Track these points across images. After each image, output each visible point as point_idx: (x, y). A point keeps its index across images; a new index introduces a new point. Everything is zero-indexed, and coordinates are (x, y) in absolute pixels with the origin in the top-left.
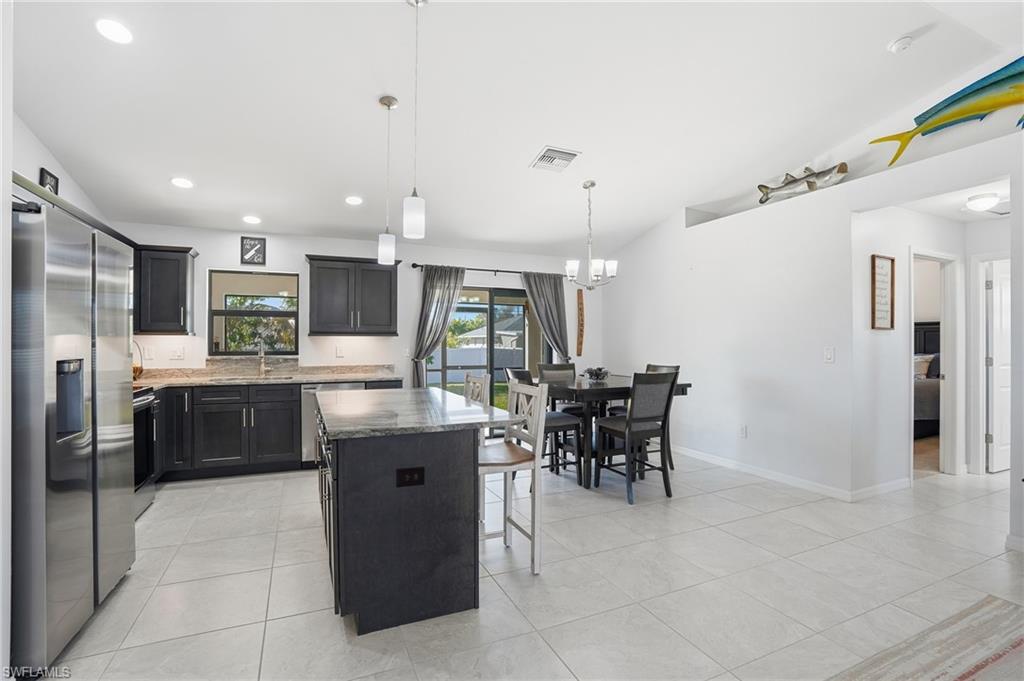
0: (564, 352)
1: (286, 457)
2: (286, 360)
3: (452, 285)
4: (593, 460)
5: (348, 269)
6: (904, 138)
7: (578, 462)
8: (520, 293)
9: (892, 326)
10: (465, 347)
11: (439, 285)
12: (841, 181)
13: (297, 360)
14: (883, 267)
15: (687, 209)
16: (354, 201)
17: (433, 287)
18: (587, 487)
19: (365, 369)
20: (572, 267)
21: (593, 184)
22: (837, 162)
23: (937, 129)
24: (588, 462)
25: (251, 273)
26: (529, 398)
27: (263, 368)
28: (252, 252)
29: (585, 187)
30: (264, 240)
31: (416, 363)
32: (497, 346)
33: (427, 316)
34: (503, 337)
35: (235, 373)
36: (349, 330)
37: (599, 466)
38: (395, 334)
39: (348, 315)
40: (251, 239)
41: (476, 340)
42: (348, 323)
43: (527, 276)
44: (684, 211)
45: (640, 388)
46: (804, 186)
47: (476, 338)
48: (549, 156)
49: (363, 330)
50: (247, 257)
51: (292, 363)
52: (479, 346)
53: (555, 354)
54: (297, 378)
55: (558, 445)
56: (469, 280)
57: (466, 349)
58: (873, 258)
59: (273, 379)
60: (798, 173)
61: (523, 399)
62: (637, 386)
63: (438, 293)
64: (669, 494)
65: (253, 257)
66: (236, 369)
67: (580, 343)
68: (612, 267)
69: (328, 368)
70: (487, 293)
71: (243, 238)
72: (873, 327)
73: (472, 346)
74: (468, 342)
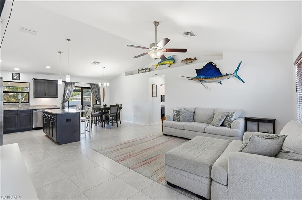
0: (100, 101)
1: (29, 127)
2: (26, 104)
3: (72, 86)
4: (104, 122)
5: (45, 82)
6: (157, 66)
7: (101, 123)
8: (89, 88)
9: (156, 96)
10: (73, 101)
11: (69, 86)
12: (149, 71)
13: (30, 104)
14: (154, 86)
15: (125, 72)
16: (48, 67)
17: (67, 86)
18: (103, 127)
19: (49, 106)
20: (100, 84)
21: (105, 68)
22: (149, 68)
23: (161, 65)
24: (103, 123)
25: (15, 82)
26: (89, 109)
27: (20, 106)
28: (16, 77)
29: (103, 68)
30: (20, 74)
31: (63, 104)
32: (83, 101)
33: (66, 94)
34: (86, 98)
35: (10, 108)
36: (45, 97)
37: (105, 123)
38: (58, 97)
39: (45, 93)
40: (15, 73)
41: (76, 99)
42: (45, 95)
43: (91, 84)
44: (124, 73)
45: (112, 107)
46: (144, 71)
47: (77, 98)
48: (95, 63)
49: (49, 97)
50: (14, 78)
51: (28, 105)
52: (78, 101)
53: (98, 102)
54: (30, 108)
55: (97, 120)
56: (76, 85)
57: (73, 102)
58: (153, 85)
59: (22, 109)
60: (144, 68)
61: (88, 109)
62: (111, 107)
63: (68, 88)
64: (118, 127)
65: (16, 78)
66: (11, 107)
67: (104, 99)
68: (108, 84)
69: (38, 106)
70: (81, 88)
71: (13, 73)
72: (153, 96)
73: (75, 101)
74: (74, 99)
